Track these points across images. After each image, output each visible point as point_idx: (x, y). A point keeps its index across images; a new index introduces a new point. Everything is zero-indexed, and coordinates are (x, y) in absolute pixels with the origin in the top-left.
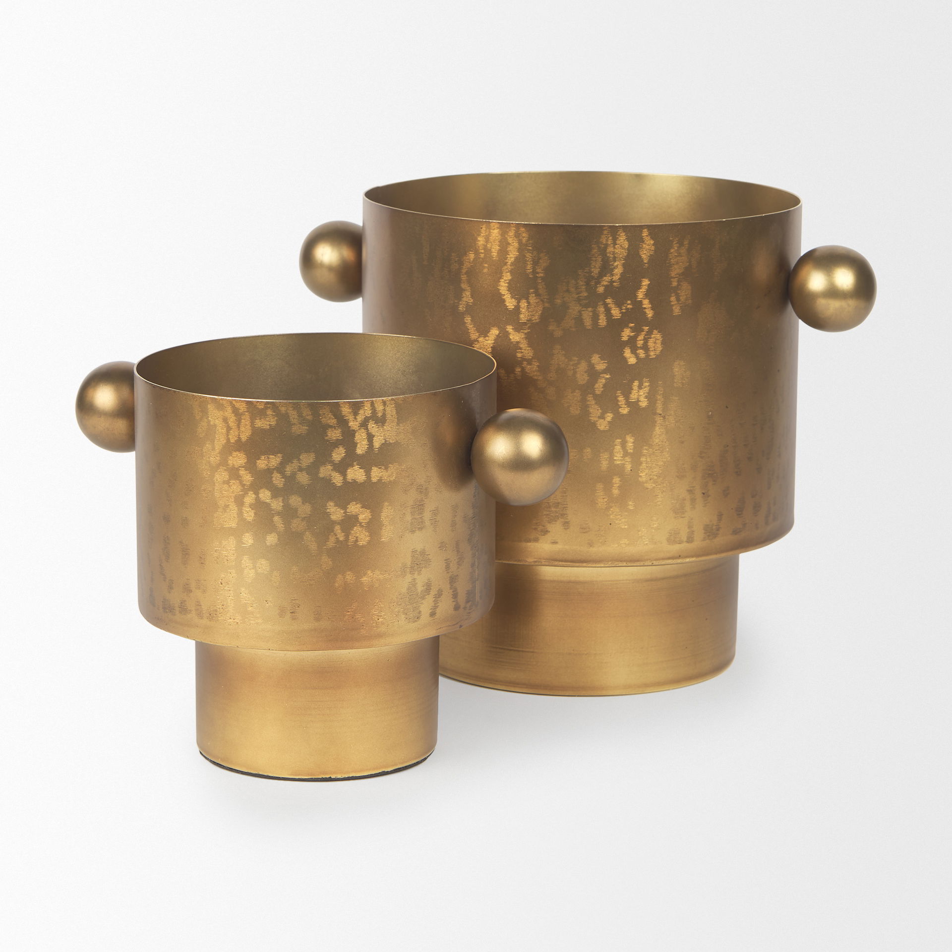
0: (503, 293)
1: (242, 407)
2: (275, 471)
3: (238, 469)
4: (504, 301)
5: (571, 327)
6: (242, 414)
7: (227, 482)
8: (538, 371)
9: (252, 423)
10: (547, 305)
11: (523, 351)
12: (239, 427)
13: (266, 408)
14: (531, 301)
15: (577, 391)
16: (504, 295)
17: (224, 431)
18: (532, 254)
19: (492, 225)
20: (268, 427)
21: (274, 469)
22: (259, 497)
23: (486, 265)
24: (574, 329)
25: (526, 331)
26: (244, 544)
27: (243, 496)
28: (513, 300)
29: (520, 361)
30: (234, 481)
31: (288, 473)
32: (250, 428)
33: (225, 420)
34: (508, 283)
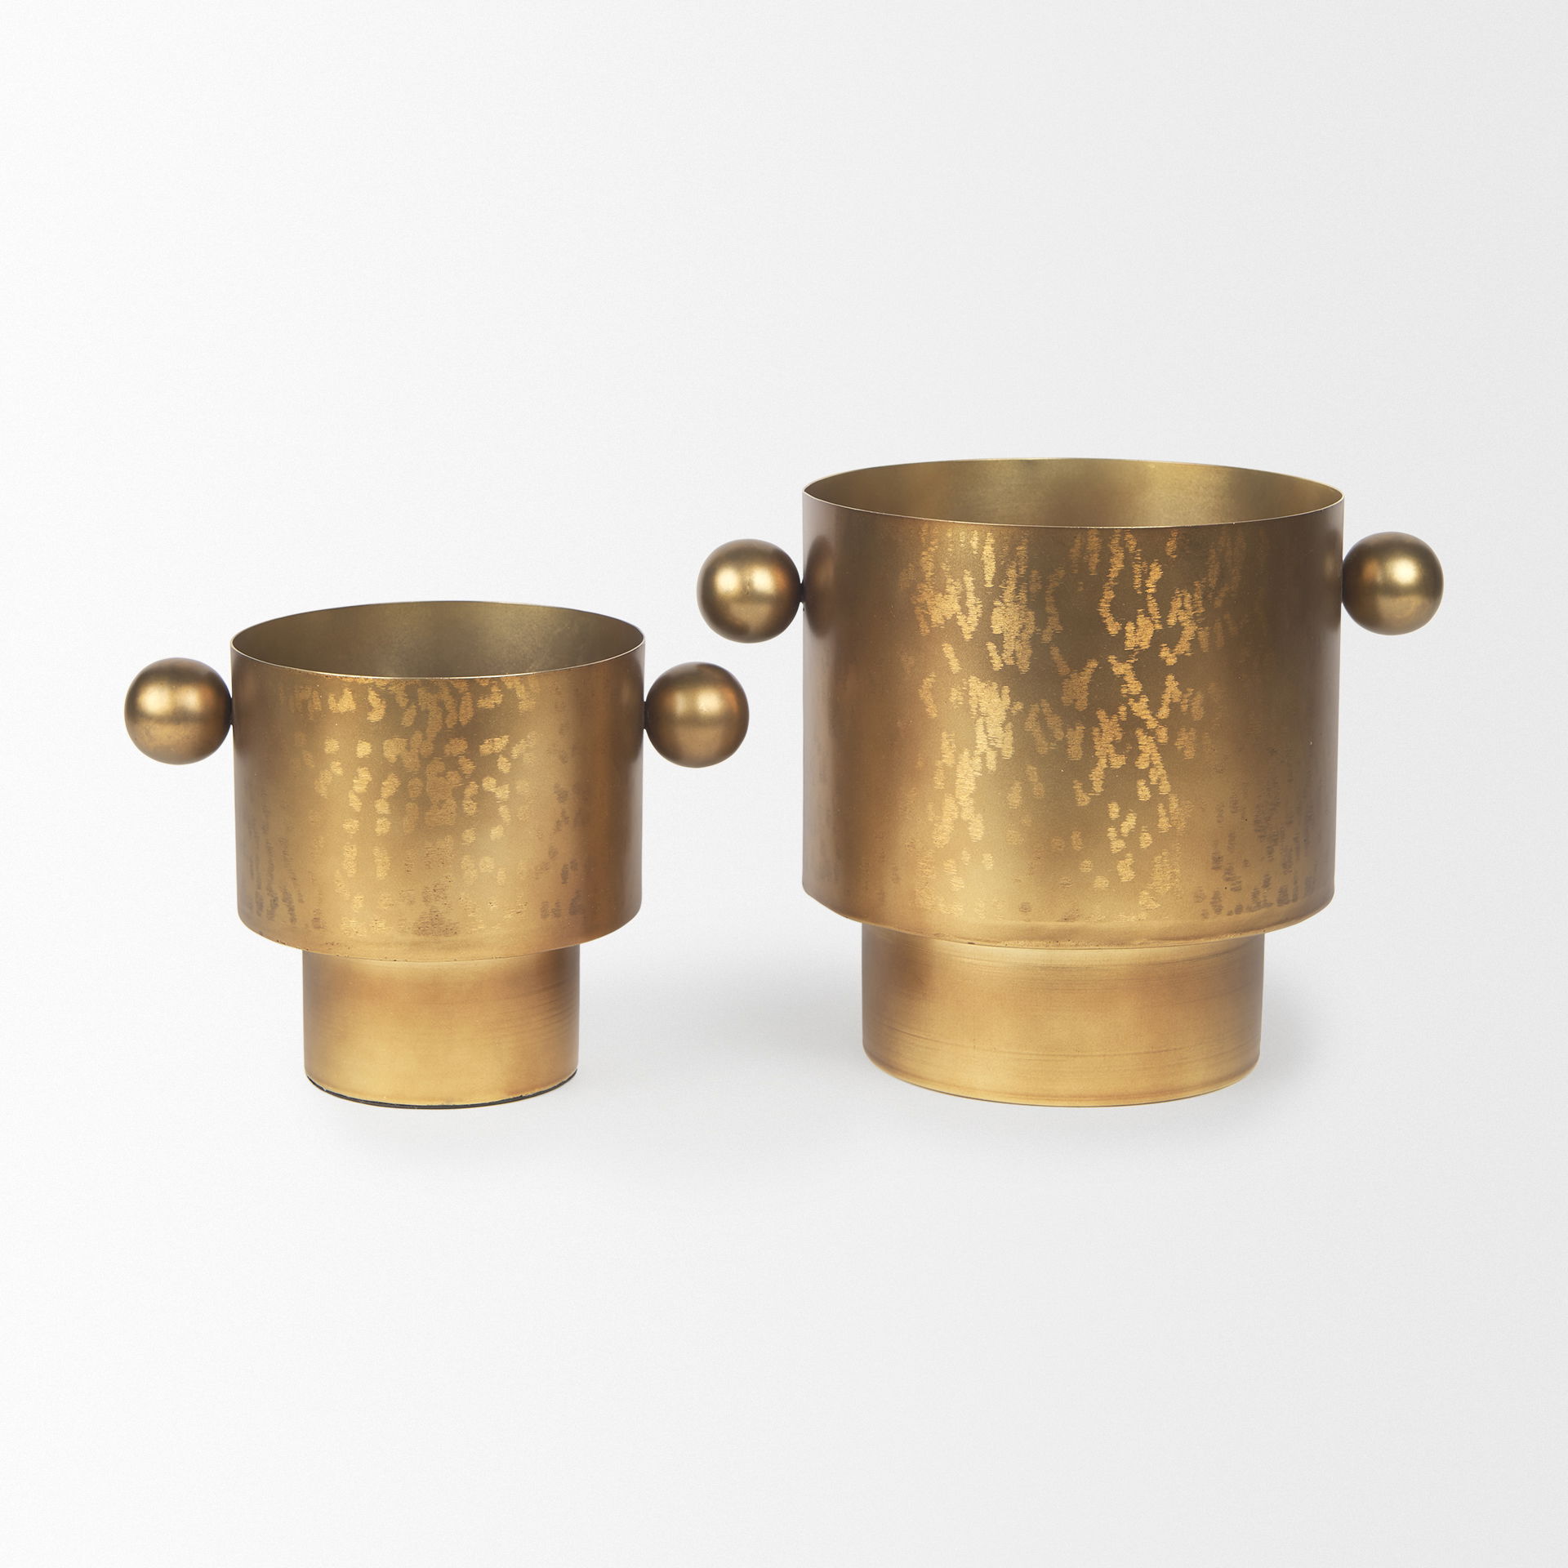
0: (1104, 616)
1: (463, 687)
2: (501, 756)
3: (457, 758)
4: (1105, 625)
5: (1186, 652)
6: (462, 695)
7: (444, 775)
8: (1148, 709)
9: (475, 703)
10: (1159, 627)
11: (1128, 685)
12: (458, 710)
13: (491, 685)
14: (1139, 624)
15: (1192, 729)
16: (1105, 618)
17: (439, 717)
18: (1141, 564)
19: (1090, 533)
20: (493, 706)
21: (499, 754)
22: (481, 787)
23: (1081, 583)
24: (1189, 654)
25: (1132, 661)
26: (464, 842)
27: (463, 788)
28: (1117, 623)
29: (1125, 698)
30: (452, 773)
31: (515, 756)
32: (472, 709)
33: (441, 704)
34: (1110, 603)
